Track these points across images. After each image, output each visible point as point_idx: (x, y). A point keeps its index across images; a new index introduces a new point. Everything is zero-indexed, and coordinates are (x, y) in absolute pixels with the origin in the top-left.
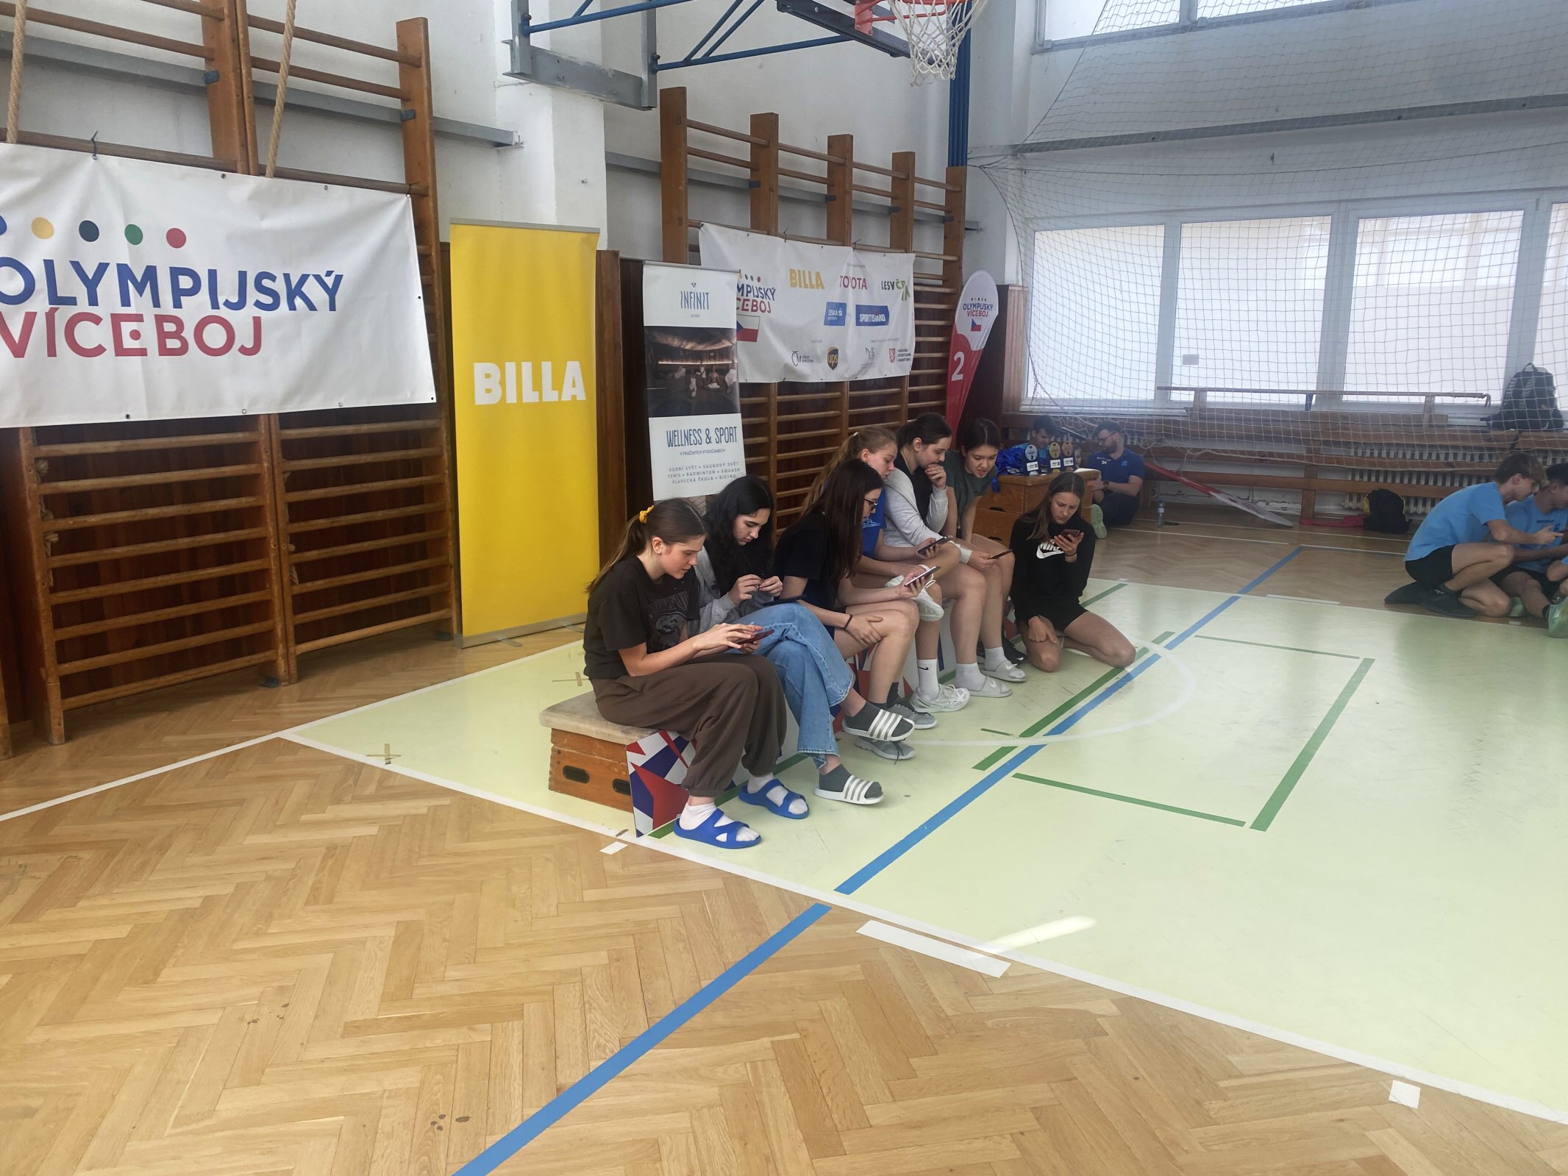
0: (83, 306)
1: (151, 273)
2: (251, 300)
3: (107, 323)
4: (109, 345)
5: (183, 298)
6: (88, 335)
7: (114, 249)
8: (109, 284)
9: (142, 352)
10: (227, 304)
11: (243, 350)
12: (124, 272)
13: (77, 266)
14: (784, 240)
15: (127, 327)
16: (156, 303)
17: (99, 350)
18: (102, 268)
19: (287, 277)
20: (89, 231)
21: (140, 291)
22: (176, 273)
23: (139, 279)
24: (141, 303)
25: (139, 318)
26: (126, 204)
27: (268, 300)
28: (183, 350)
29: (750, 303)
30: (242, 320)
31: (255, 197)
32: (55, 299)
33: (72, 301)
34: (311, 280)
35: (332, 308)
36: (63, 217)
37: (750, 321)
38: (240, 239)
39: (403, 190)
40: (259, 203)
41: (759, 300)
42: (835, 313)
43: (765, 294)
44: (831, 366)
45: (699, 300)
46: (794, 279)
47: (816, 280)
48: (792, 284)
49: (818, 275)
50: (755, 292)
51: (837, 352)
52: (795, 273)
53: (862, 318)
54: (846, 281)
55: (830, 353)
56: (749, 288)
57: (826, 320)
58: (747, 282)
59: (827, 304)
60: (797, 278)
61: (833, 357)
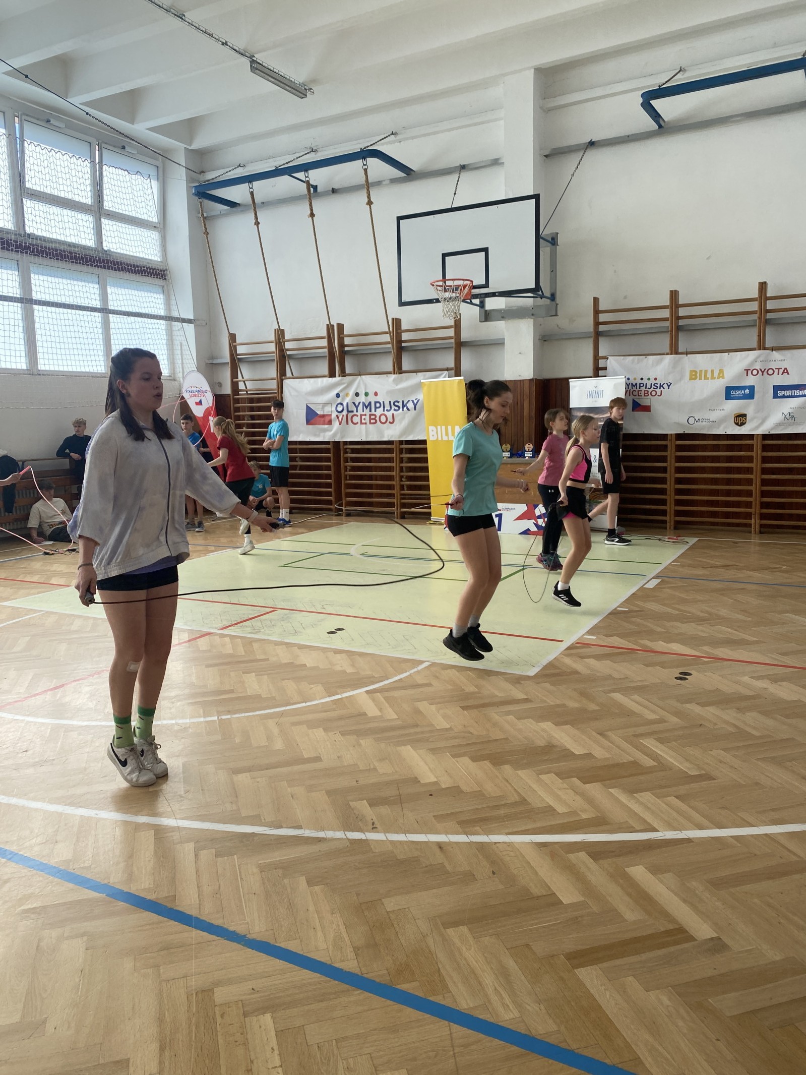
1: (370, 403)
2: (393, 409)
3: (359, 417)
5: (377, 410)
6: (355, 419)
7: (362, 398)
9: (366, 423)
10: (387, 410)
11: (390, 423)
12: (364, 404)
13: (354, 403)
14: (684, 355)
15: (363, 417)
16: (370, 411)
17: (357, 423)
18: (359, 403)
19: (403, 402)
20: (357, 395)
21: (367, 408)
22: (376, 403)
23: (367, 405)
24: (367, 411)
25: (365, 415)
27: (397, 408)
28: (376, 422)
29: (643, 393)
30: (389, 414)
31: (394, 380)
32: (348, 411)
33: (353, 412)
34: (411, 402)
35: (415, 409)
36: (352, 392)
37: (644, 401)
38: (390, 392)
39: (447, 369)
40: (396, 382)
41: (650, 391)
42: (739, 392)
43: (660, 386)
44: (737, 424)
45: (598, 394)
46: (694, 376)
47: (719, 374)
48: (691, 379)
49: (721, 371)
50: (649, 386)
51: (744, 416)
52: (696, 372)
53: (780, 393)
54: (755, 372)
55: (737, 417)
56: (642, 385)
57: (728, 397)
58: (642, 382)
59: (727, 388)
60: (698, 375)
61: (740, 419)
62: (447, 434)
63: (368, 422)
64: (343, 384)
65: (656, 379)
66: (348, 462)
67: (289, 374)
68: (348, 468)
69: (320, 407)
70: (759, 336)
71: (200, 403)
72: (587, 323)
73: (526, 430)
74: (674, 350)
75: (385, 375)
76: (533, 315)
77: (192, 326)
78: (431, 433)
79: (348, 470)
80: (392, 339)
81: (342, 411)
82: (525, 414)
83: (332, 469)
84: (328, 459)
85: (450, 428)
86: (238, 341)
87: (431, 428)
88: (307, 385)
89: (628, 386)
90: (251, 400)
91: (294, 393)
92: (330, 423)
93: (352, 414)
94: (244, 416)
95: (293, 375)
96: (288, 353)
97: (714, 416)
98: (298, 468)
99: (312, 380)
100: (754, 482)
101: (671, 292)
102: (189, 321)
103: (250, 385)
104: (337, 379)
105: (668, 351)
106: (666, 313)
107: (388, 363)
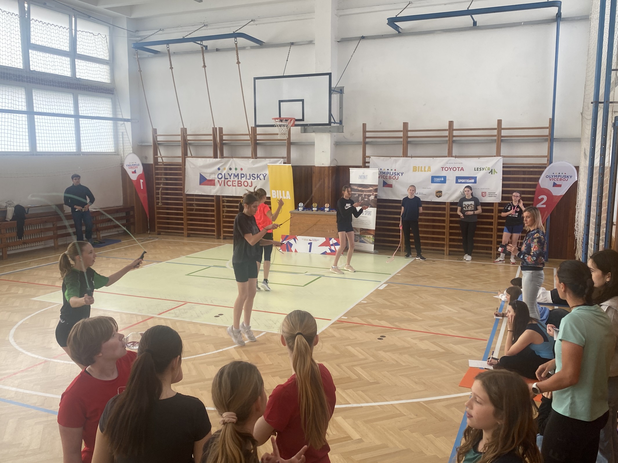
0: (229, 179)
1: (238, 174)
2: (251, 179)
3: (232, 182)
4: (232, 185)
5: (242, 178)
7: (233, 171)
8: (232, 177)
9: (235, 186)
10: (248, 179)
11: (250, 186)
12: (234, 174)
13: (228, 174)
14: (410, 158)
15: (234, 182)
16: (238, 179)
17: (230, 186)
18: (232, 174)
19: (257, 174)
20: (230, 169)
21: (236, 177)
22: (241, 174)
23: (236, 175)
24: (236, 179)
25: (235, 181)
26: (235, 165)
27: (254, 178)
28: (241, 185)
29: (388, 177)
30: (249, 182)
31: (252, 162)
32: (225, 178)
33: (228, 179)
34: (262, 175)
35: (264, 179)
36: (227, 167)
37: (390, 182)
38: (249, 169)
39: (283, 158)
40: (253, 163)
41: (392, 176)
42: (438, 179)
43: (398, 174)
44: (437, 196)
45: (364, 177)
46: (415, 169)
47: (428, 170)
48: (414, 171)
49: (429, 167)
50: (391, 174)
51: (441, 192)
52: (416, 167)
53: (459, 181)
54: (446, 169)
55: (437, 192)
56: (388, 173)
57: (433, 181)
58: (388, 171)
59: (432, 176)
60: (417, 169)
61: (439, 194)
62: (282, 195)
63: (237, 185)
64: (222, 162)
65: (395, 170)
66: (224, 208)
67: (189, 155)
68: (225, 211)
69: (208, 175)
70: (449, 150)
71: (135, 172)
72: (359, 137)
73: (326, 194)
74: (405, 155)
75: (247, 159)
76: (330, 131)
77: (129, 123)
78: (273, 194)
79: (225, 212)
80: (251, 138)
81: (221, 178)
82: (326, 185)
83: (215, 211)
84: (212, 206)
85: (283, 192)
86: (158, 133)
87: (273, 191)
88: (200, 162)
89: (381, 173)
90: (166, 169)
91: (192, 166)
92: (214, 185)
93: (228, 180)
94: (161, 178)
95: (192, 155)
96: (189, 142)
97: (425, 191)
98: (194, 210)
99: (203, 159)
100: (446, 228)
101: (404, 123)
102: (128, 120)
103: (165, 160)
104: (218, 159)
105: (402, 155)
106: (401, 134)
107: (248, 152)
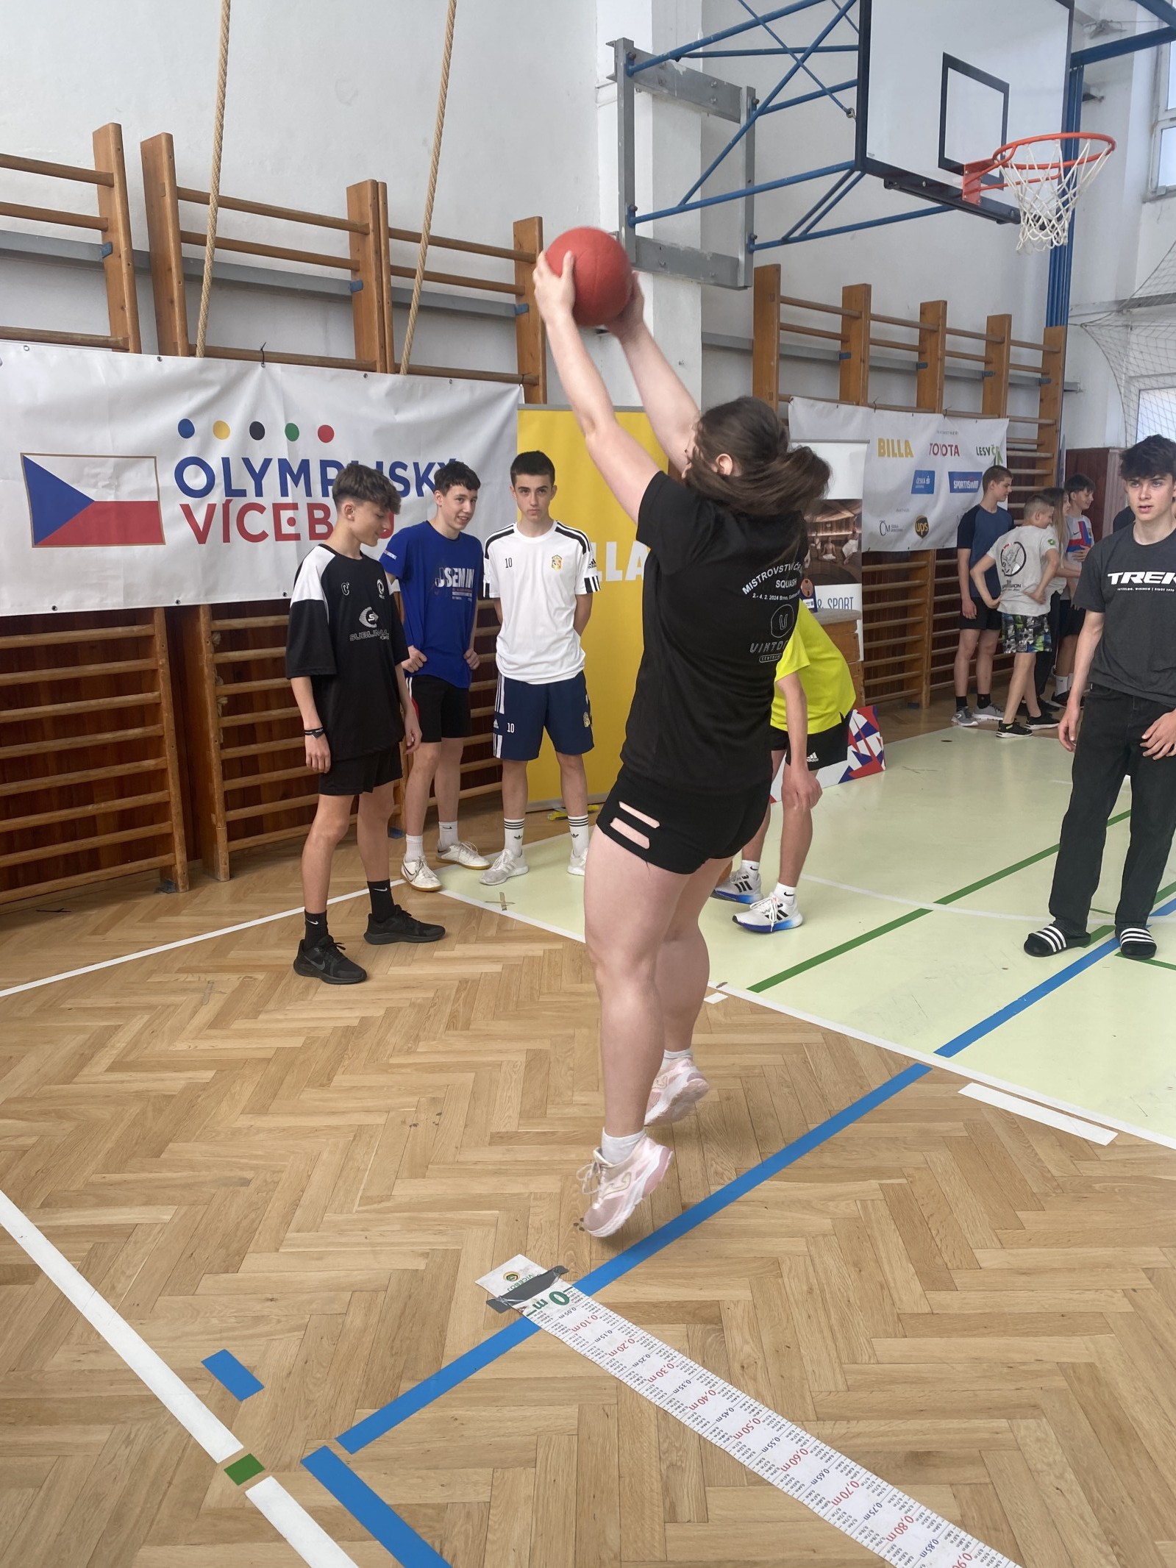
0: (251, 497)
1: (305, 465)
3: (269, 512)
4: (271, 531)
5: (330, 488)
6: (258, 523)
7: (276, 446)
8: (272, 479)
9: (296, 537)
12: (284, 465)
13: (247, 462)
14: (873, 410)
15: (286, 515)
16: (309, 493)
17: (263, 536)
18: (267, 462)
19: (416, 465)
20: (257, 431)
21: (296, 483)
22: (325, 464)
23: (295, 470)
24: (296, 493)
25: (294, 507)
26: (287, 406)
27: (400, 487)
28: (329, 534)
32: (230, 492)
33: (242, 493)
34: (436, 468)
36: (237, 420)
40: (393, 399)
42: (923, 481)
44: (919, 534)
46: (880, 448)
47: (906, 450)
48: (880, 454)
49: (907, 444)
51: (925, 520)
52: (883, 442)
53: (956, 484)
54: (936, 449)
55: (919, 522)
57: (915, 489)
59: (914, 472)
60: (886, 448)
61: (922, 526)
63: (305, 532)
64: (206, 385)
81: (206, 488)
84: (142, 682)
88: (34, 371)
92: (155, 535)
93: (244, 501)
97: (900, 520)
99: (51, 354)
